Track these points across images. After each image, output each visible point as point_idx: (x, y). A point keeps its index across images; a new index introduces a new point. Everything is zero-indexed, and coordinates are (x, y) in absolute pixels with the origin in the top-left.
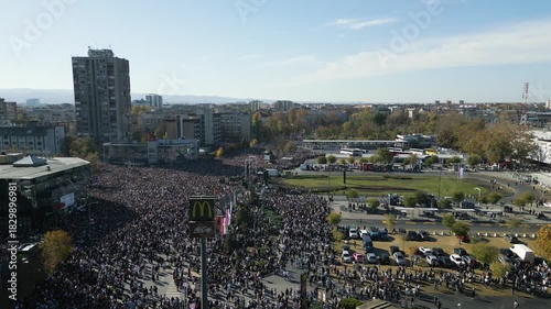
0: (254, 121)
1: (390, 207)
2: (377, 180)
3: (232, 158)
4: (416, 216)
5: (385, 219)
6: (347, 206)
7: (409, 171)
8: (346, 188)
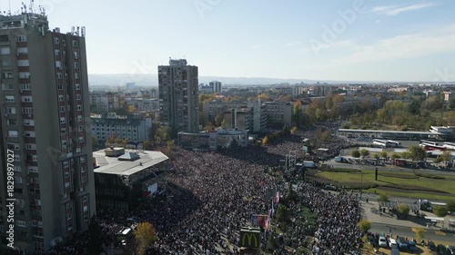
0: (295, 110)
1: (421, 212)
2: (409, 178)
3: (275, 145)
4: (446, 226)
5: (415, 227)
6: (378, 208)
7: (442, 169)
8: (377, 186)
